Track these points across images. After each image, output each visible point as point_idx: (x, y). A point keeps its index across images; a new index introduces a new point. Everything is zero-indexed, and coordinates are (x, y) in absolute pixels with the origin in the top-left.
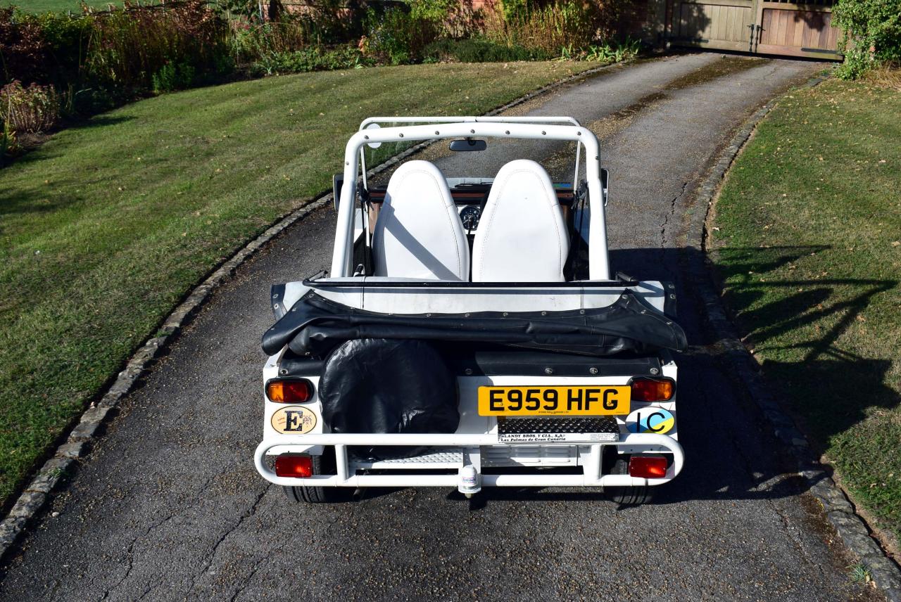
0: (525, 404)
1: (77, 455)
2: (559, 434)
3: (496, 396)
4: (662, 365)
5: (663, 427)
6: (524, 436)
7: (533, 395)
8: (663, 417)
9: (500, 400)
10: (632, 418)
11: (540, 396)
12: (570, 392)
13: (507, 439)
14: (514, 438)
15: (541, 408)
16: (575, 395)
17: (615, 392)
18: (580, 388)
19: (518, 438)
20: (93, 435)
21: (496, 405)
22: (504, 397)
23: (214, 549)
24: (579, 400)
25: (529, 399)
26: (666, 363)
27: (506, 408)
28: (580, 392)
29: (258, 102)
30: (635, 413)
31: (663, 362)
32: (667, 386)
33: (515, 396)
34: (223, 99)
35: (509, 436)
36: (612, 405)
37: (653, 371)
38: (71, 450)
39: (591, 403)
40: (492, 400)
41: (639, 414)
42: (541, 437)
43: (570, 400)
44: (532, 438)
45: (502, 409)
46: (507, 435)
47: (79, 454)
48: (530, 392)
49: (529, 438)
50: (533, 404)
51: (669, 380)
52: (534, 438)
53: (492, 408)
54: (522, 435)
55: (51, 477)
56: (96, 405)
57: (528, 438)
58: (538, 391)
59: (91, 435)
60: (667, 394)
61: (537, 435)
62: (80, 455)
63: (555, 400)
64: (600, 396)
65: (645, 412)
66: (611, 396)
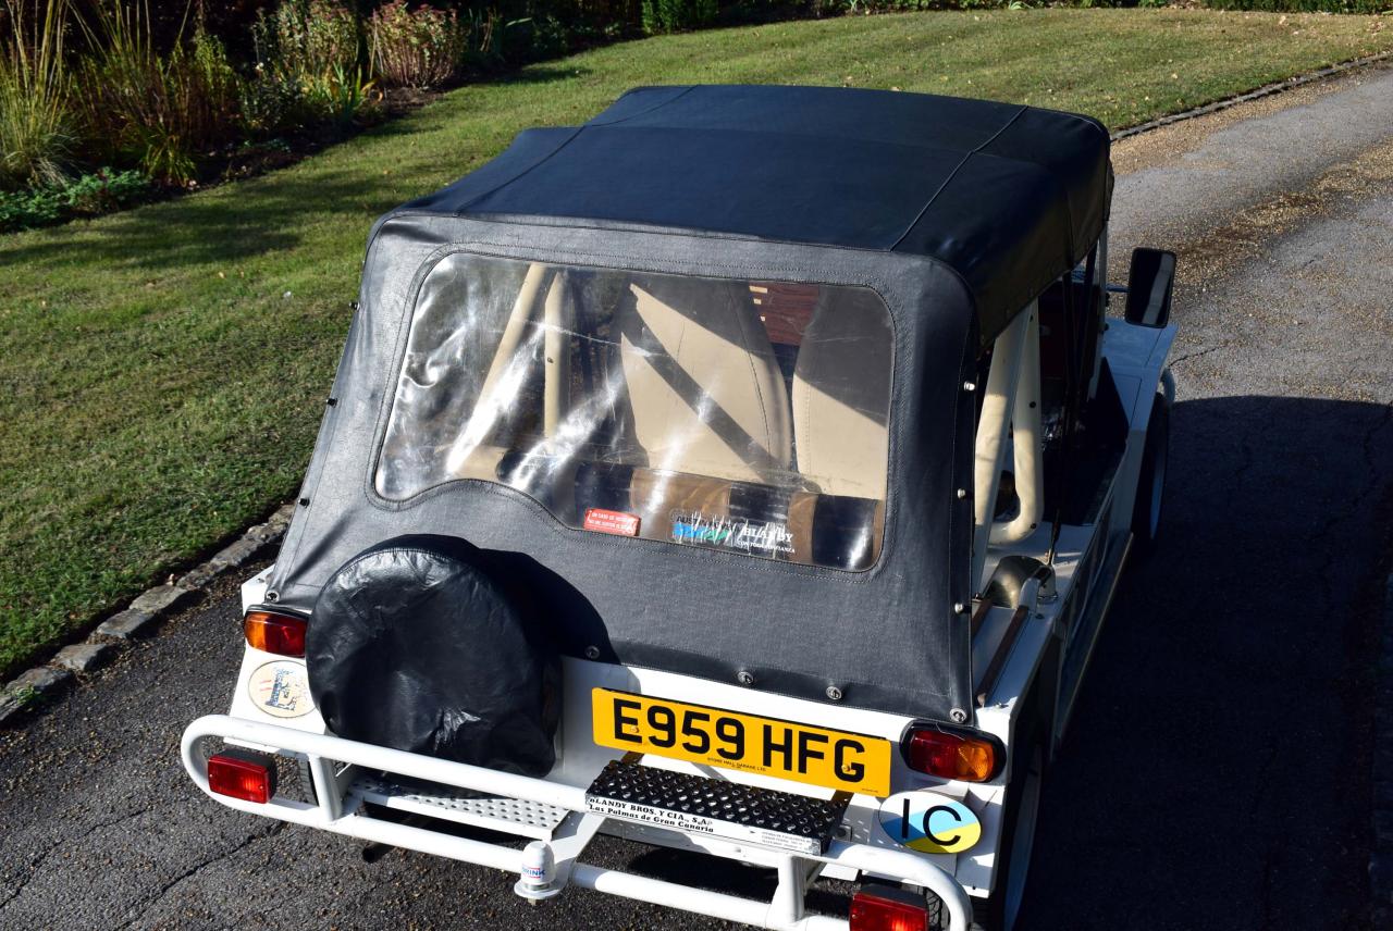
0: (681, 738)
1: (82, 667)
2: (700, 819)
3: (626, 712)
4: (977, 705)
5: (957, 839)
6: (633, 808)
7: (696, 724)
8: (958, 818)
9: (634, 722)
10: (894, 806)
11: (709, 728)
12: (767, 730)
13: (601, 806)
14: (615, 808)
15: (712, 752)
16: (778, 738)
17: (860, 748)
18: (789, 726)
19: (623, 810)
20: (129, 636)
21: (627, 729)
22: (641, 715)
23: (164, 890)
24: (786, 749)
25: (688, 730)
26: (988, 704)
27: (645, 739)
28: (788, 733)
29: (803, 59)
30: (899, 798)
31: (981, 700)
32: (982, 754)
33: (661, 718)
34: (749, 50)
35: (605, 802)
36: (853, 772)
37: (956, 714)
38: (76, 658)
39: (809, 760)
40: (620, 720)
41: (907, 802)
42: (665, 817)
43: (769, 747)
44: (648, 815)
45: (638, 739)
46: (601, 799)
47: (86, 666)
48: (689, 716)
49: (643, 813)
50: (697, 741)
51: (994, 741)
52: (652, 816)
53: (619, 735)
54: (629, 805)
55: (12, 700)
56: (175, 581)
57: (641, 814)
58: (706, 718)
59: (127, 634)
60: (982, 771)
61: (657, 810)
62: (87, 668)
63: (739, 740)
64: (828, 749)
65: (921, 800)
66: (850, 755)
